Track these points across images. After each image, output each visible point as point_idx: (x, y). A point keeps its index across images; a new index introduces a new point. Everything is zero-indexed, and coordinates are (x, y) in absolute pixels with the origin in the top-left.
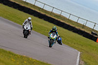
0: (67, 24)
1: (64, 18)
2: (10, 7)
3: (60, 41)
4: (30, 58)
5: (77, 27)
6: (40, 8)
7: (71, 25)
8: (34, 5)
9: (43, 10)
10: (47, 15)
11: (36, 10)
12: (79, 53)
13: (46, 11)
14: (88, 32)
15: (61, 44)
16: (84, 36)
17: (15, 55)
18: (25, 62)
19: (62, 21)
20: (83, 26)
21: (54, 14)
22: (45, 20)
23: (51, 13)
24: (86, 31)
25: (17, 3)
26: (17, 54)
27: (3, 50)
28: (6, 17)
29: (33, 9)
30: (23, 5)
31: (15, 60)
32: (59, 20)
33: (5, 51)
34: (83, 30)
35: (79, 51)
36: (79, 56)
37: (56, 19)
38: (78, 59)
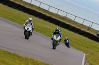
0: (73, 25)
1: (70, 20)
2: (15, 8)
3: (68, 43)
4: (35, 60)
5: (82, 29)
6: (45, 10)
7: (76, 27)
8: (39, 7)
9: (48, 11)
10: (52, 17)
11: (41, 12)
12: (85, 55)
13: (51, 13)
14: (94, 34)
15: (69, 47)
16: (89, 38)
17: (19, 57)
18: (30, 64)
19: (67, 23)
20: (89, 28)
21: (59, 16)
22: (50, 22)
23: (57, 15)
24: (91, 33)
25: (22, 5)
26: (22, 56)
27: (7, 52)
28: (11, 19)
29: (38, 11)
30: (28, 7)
31: (19, 62)
32: (64, 22)
33: (9, 53)
34: (88, 32)
35: (84, 52)
36: (84, 58)
37: (62, 21)
38: (83, 61)
